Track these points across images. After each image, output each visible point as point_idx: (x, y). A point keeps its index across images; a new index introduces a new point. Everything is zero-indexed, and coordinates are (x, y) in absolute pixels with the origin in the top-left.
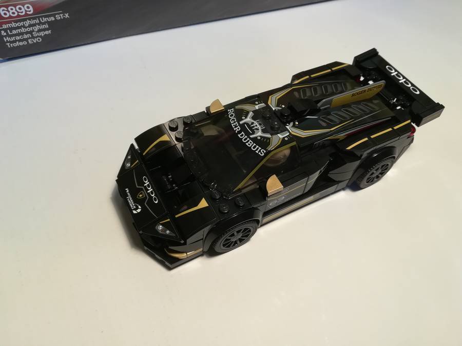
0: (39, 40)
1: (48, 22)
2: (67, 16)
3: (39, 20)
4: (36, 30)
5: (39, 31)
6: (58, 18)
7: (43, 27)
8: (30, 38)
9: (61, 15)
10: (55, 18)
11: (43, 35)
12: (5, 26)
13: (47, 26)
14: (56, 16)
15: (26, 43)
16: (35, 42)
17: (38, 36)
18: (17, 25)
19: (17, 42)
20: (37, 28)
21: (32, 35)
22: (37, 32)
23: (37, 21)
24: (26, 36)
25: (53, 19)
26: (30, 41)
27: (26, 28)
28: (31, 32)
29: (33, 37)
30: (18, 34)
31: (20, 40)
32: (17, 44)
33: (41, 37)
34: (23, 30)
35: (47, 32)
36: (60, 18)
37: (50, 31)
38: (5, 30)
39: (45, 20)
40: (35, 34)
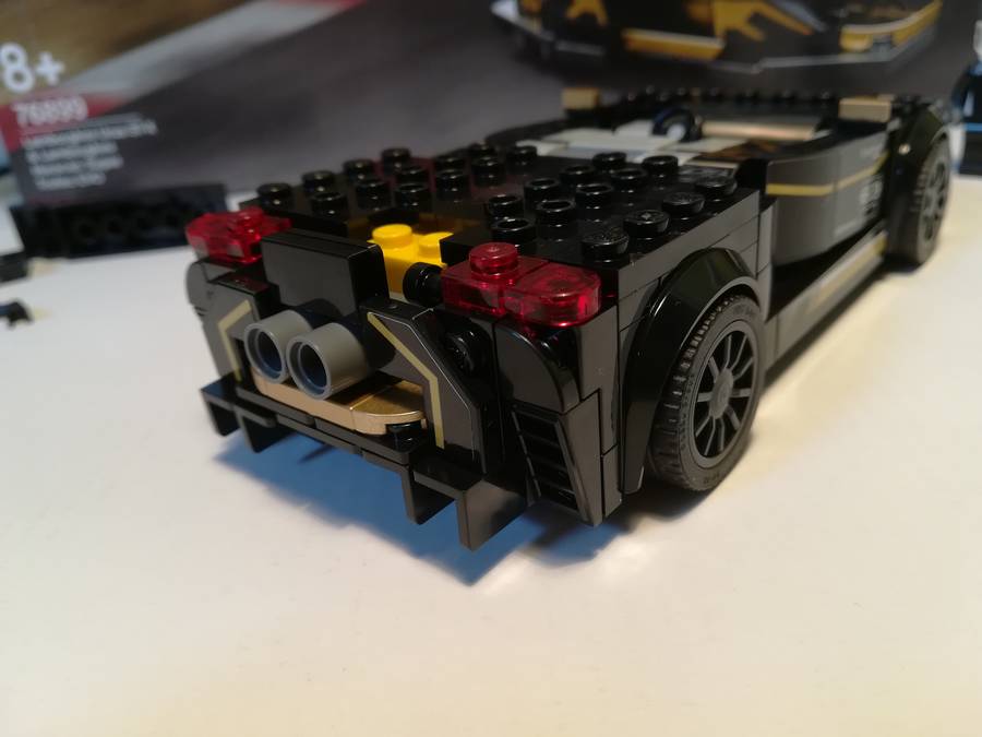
1: (112, 140)
5: (100, 157)
7: (104, 149)
12: (37, 142)
17: (98, 172)
19: (58, 179)
20: (93, 150)
22: (95, 159)
24: (74, 167)
25: (120, 133)
28: (80, 159)
29: (86, 171)
30: (62, 161)
35: (115, 163)
37: (120, 160)
38: (39, 150)
40: (92, 164)
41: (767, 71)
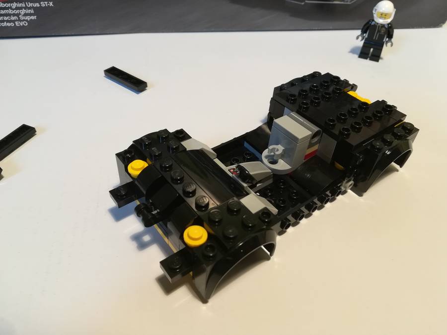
0: (25, 23)
1: (33, 7)
2: (51, 4)
3: (26, 4)
4: (23, 13)
5: (25, 15)
6: (43, 4)
7: (29, 11)
8: (16, 20)
9: (46, 3)
10: (40, 4)
11: (29, 19)
13: (32, 11)
14: (41, 3)
15: (13, 25)
16: (22, 25)
17: (24, 20)
18: (5, 5)
19: (5, 23)
20: (23, 12)
21: (19, 18)
22: (23, 15)
23: (24, 5)
24: (13, 18)
25: (37, 5)
26: (17, 24)
27: (13, 10)
28: (18, 15)
29: (19, 20)
30: (6, 15)
31: (8, 21)
32: (5, 24)
33: (27, 21)
34: (10, 11)
35: (32, 18)
36: (44, 5)
37: (35, 17)
39: (30, 5)
40: (22, 18)
41: (306, 4)
